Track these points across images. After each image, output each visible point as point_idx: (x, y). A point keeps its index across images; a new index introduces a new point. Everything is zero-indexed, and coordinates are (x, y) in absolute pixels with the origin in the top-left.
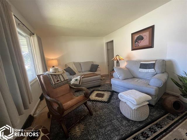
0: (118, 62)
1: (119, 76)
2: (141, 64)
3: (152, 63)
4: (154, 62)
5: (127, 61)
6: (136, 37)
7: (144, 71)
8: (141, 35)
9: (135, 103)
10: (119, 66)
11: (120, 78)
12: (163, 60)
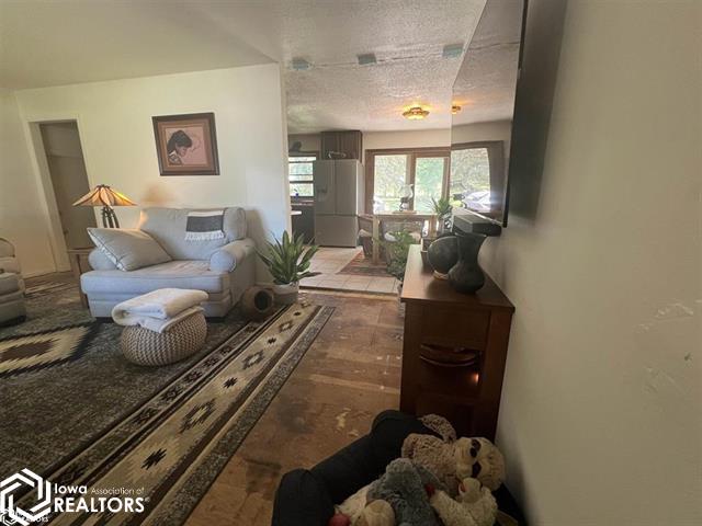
0: (107, 212)
1: (114, 261)
2: (190, 218)
3: (215, 217)
4: (221, 213)
5: (145, 210)
6: (170, 131)
7: (198, 238)
8: (184, 130)
9: (164, 315)
10: (118, 227)
11: (119, 266)
12: (240, 209)
